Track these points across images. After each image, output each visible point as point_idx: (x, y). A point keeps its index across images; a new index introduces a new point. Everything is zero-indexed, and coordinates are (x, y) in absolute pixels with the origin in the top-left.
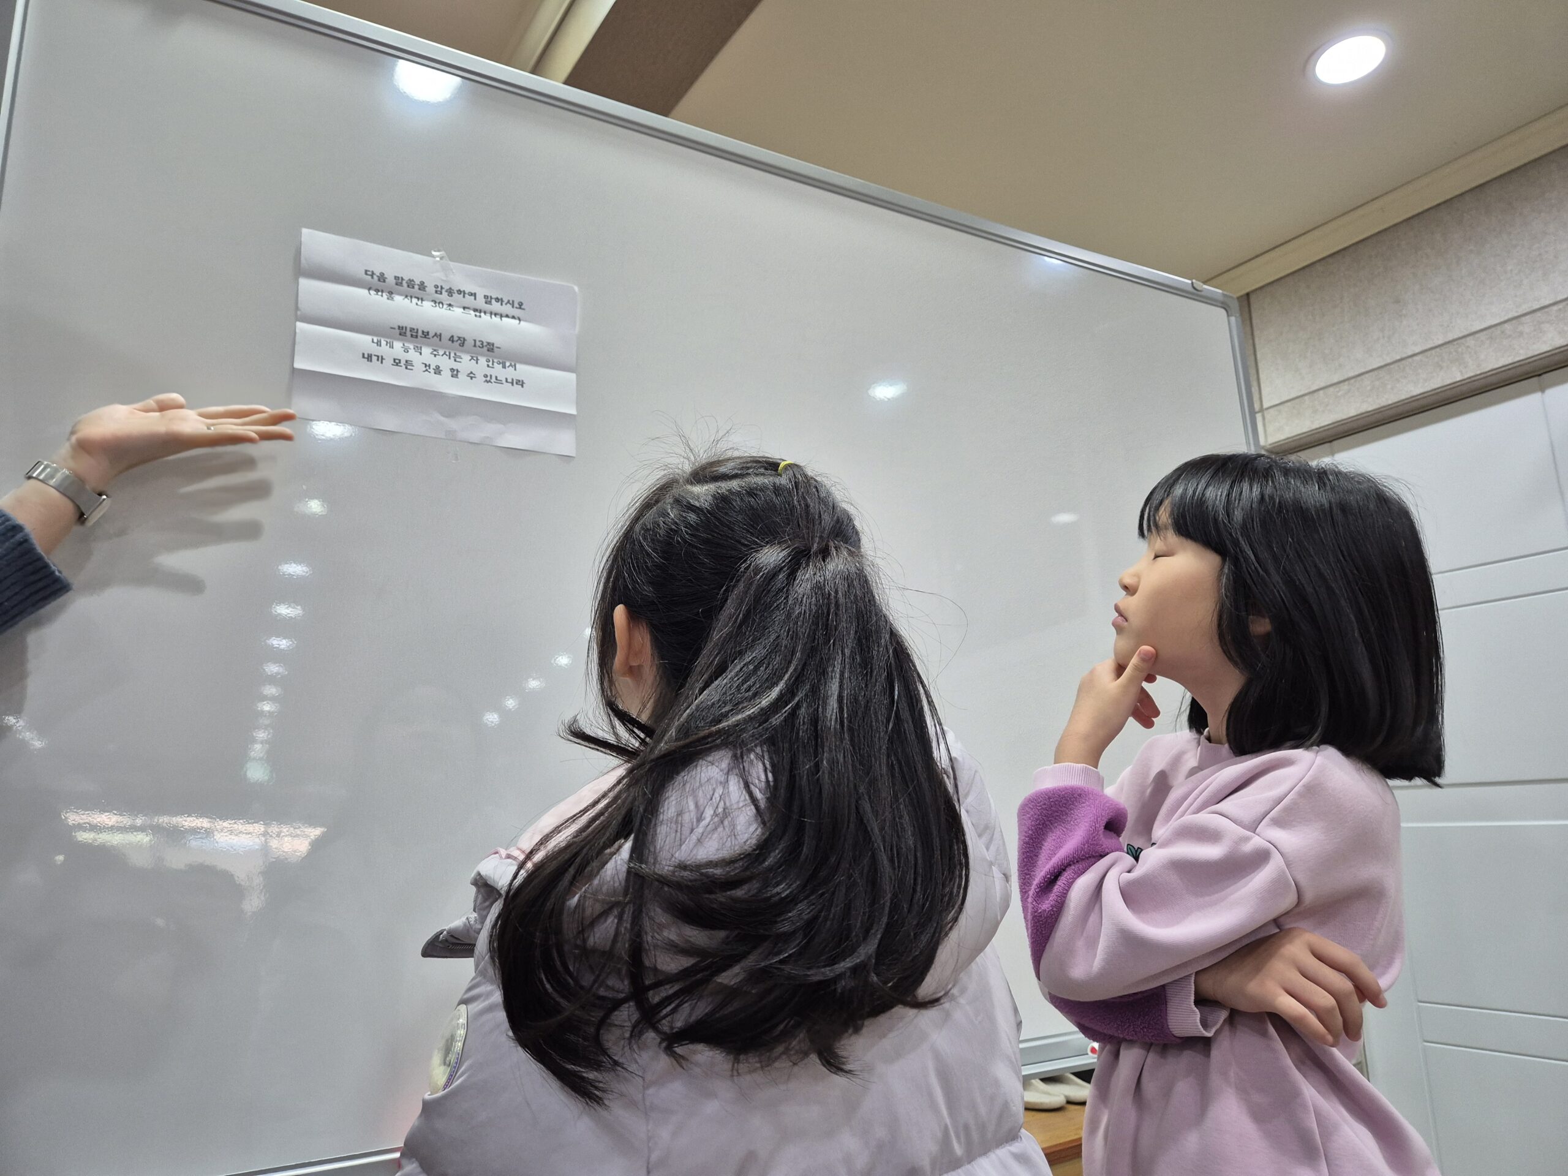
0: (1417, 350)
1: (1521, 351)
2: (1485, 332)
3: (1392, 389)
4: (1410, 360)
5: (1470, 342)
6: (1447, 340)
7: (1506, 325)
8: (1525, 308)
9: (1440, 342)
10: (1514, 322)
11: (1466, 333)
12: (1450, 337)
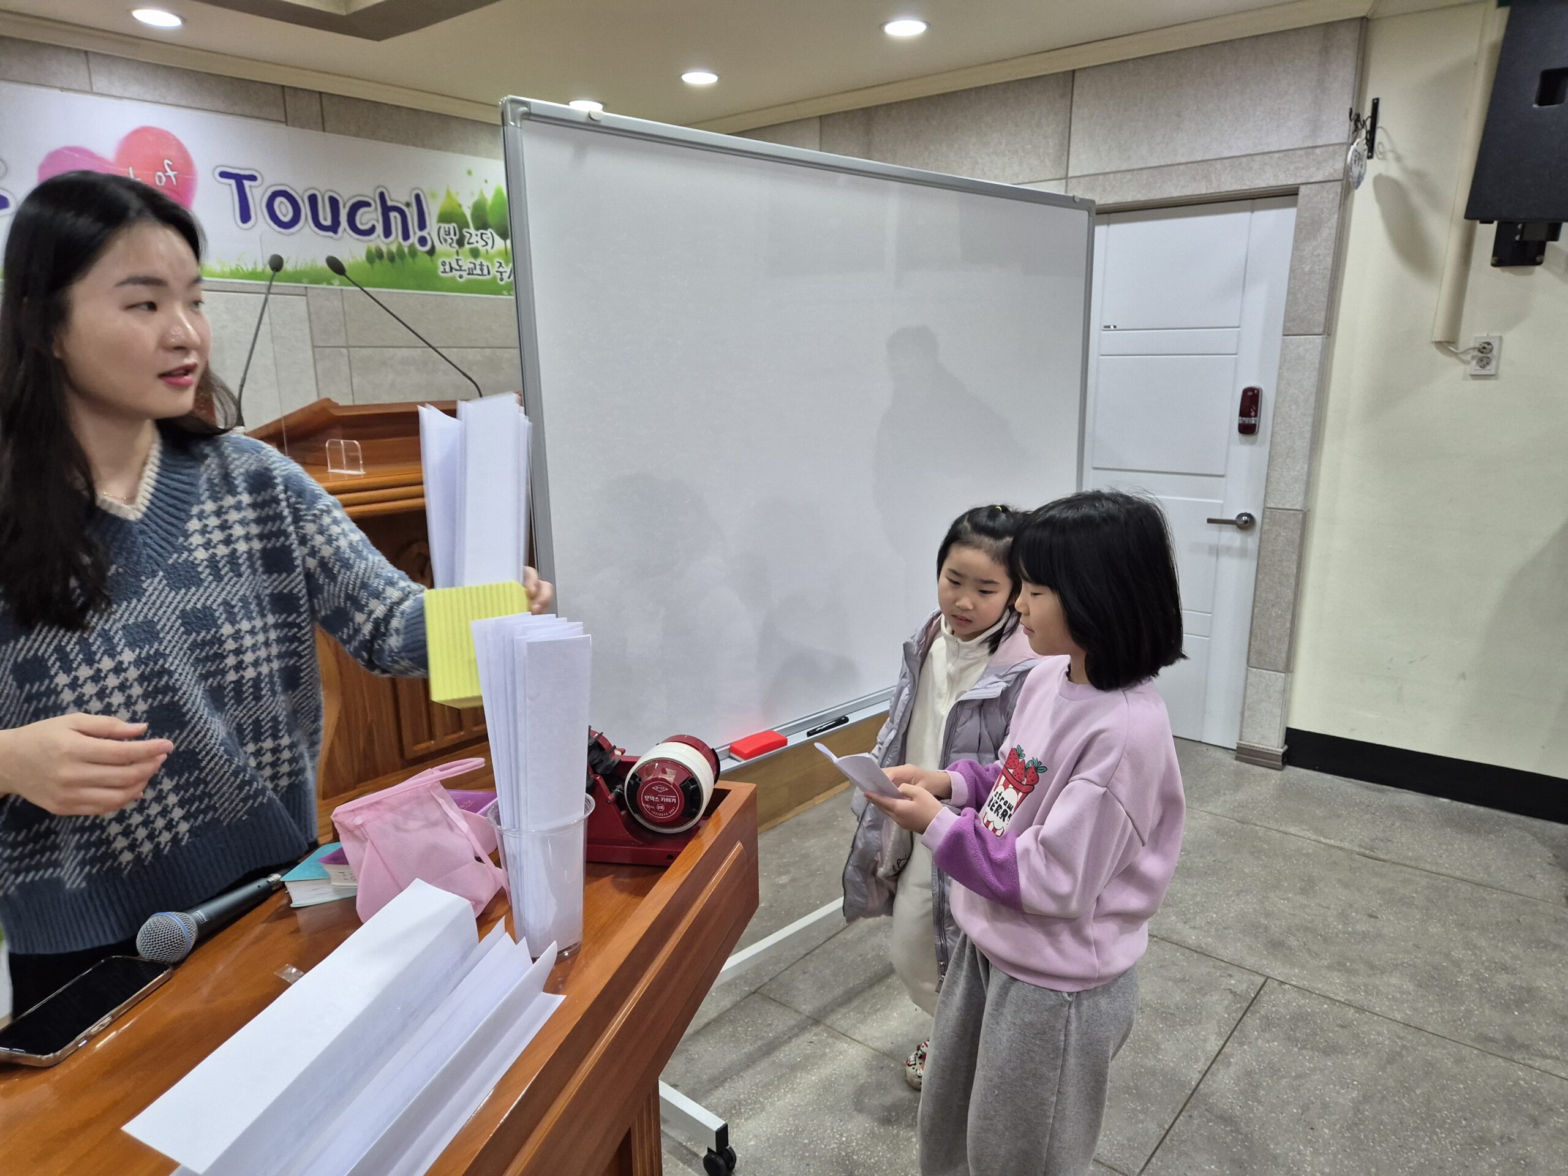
0: (1183, 160)
1: (1248, 183)
2: (1229, 160)
3: (1160, 187)
4: (1176, 167)
5: (1218, 165)
6: (1204, 159)
7: (1244, 160)
8: (1259, 149)
9: (1199, 159)
10: (1249, 157)
11: (1218, 157)
12: (1207, 157)
